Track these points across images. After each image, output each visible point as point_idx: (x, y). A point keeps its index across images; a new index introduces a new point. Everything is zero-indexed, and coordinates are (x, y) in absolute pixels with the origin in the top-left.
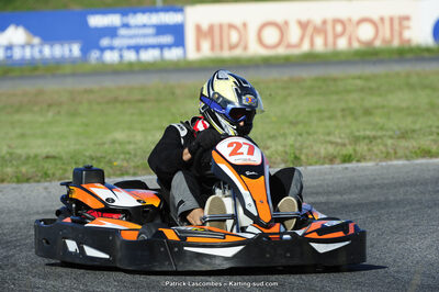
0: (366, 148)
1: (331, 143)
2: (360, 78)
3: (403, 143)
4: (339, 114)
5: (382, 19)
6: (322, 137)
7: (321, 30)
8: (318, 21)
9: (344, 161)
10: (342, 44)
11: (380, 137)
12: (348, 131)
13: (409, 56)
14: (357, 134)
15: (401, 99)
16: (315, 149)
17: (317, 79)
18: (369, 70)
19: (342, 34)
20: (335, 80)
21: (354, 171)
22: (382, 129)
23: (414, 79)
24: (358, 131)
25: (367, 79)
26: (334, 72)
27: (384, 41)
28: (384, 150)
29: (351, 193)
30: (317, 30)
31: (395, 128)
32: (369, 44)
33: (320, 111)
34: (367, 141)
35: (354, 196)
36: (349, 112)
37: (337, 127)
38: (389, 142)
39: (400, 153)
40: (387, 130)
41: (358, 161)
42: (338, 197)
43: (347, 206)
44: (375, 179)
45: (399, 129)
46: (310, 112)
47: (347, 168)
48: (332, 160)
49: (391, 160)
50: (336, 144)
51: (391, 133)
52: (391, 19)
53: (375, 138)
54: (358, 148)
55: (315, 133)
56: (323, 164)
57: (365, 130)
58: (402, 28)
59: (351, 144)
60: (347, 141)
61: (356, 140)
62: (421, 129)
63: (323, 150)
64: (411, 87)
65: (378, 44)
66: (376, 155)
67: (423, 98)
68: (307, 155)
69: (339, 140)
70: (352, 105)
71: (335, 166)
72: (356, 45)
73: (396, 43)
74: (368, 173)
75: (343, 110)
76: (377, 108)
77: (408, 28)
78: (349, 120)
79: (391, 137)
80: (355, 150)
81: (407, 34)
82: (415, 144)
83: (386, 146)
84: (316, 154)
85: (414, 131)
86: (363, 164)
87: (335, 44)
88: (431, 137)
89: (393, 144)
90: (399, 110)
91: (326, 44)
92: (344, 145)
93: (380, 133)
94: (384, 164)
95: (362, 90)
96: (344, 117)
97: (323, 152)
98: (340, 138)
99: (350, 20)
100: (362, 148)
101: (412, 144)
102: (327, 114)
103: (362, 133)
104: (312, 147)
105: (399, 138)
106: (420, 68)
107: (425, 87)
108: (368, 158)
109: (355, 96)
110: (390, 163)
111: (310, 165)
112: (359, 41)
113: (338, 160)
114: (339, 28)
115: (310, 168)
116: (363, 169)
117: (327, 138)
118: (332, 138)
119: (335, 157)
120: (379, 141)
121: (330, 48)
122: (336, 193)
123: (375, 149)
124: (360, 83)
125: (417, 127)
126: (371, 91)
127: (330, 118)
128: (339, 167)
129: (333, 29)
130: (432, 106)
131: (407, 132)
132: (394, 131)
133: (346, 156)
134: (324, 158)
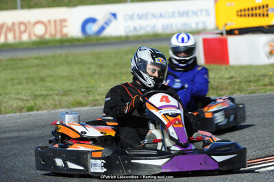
0: (42, 102)
1: (20, 99)
2: (36, 58)
3: (65, 98)
4: (24, 81)
5: (49, 22)
6: (14, 96)
7: (11, 29)
8: (9, 23)
9: (28, 111)
10: (25, 37)
11: (51, 95)
12: (30, 92)
13: (67, 44)
14: (36, 93)
15: (62, 71)
16: (10, 103)
17: (9, 60)
18: (42, 53)
19: (25, 31)
20: (21, 60)
21: (35, 116)
22: (51, 89)
23: (70, 59)
24: (37, 91)
25: (41, 59)
26: (20, 55)
27: (51, 35)
28: (53, 102)
29: (33, 130)
30: (9, 29)
31: (60, 89)
32: (42, 37)
33: (12, 80)
34: (42, 98)
35: (35, 132)
36: (31, 80)
37: (23, 89)
38: (57, 98)
39: (64, 104)
40: (54, 90)
41: (37, 110)
42: (25, 133)
43: (31, 138)
44: (48, 121)
45: (62, 89)
46: (6, 80)
47: (30, 115)
48: (21, 110)
49: (58, 109)
50: (23, 100)
51: (57, 92)
52: (55, 21)
53: (47, 95)
54: (36, 102)
55: (10, 93)
56: (15, 113)
57: (41, 90)
58: (62, 27)
59: (32, 100)
60: (29, 98)
61: (36, 97)
62: (75, 89)
63: (15, 104)
64: (69, 63)
65: (47, 37)
66: (49, 106)
67: (76, 70)
68: (5, 107)
69: (25, 98)
70: (32, 75)
71: (22, 114)
72: (34, 38)
73: (58, 36)
74: (43, 117)
75: (27, 79)
76: (48, 76)
77: (66, 26)
78: (31, 85)
79: (57, 95)
80: (35, 104)
81: (65, 31)
82: (72, 98)
83: (54, 100)
84: (10, 106)
85: (71, 91)
86: (40, 112)
87: (20, 38)
88: (83, 94)
89: (59, 99)
90: (62, 77)
91: (15, 37)
92: (28, 100)
93: (50, 93)
94: (53, 111)
95: (38, 66)
96: (27, 83)
97: (15, 105)
98: (26, 96)
99: (29, 22)
100: (40, 102)
101: (71, 98)
102: (17, 81)
103: (39, 93)
104: (7, 102)
105: (62, 95)
107: (77, 63)
108: (43, 108)
109: (33, 69)
110: (57, 110)
111: (8, 113)
112: (35, 35)
113: (25, 110)
114: (23, 28)
115: (7, 115)
116: (41, 115)
117: (18, 97)
118: (20, 96)
119: (22, 108)
120: (50, 97)
121: (17, 40)
122: (24, 130)
123: (48, 102)
124: (37, 61)
125: (73, 88)
126: (44, 66)
127: (19, 84)
128: (25, 114)
129: (19, 28)
130: (82, 75)
131: (67, 91)
132: (59, 91)
133: (29, 107)
134: (16, 108)
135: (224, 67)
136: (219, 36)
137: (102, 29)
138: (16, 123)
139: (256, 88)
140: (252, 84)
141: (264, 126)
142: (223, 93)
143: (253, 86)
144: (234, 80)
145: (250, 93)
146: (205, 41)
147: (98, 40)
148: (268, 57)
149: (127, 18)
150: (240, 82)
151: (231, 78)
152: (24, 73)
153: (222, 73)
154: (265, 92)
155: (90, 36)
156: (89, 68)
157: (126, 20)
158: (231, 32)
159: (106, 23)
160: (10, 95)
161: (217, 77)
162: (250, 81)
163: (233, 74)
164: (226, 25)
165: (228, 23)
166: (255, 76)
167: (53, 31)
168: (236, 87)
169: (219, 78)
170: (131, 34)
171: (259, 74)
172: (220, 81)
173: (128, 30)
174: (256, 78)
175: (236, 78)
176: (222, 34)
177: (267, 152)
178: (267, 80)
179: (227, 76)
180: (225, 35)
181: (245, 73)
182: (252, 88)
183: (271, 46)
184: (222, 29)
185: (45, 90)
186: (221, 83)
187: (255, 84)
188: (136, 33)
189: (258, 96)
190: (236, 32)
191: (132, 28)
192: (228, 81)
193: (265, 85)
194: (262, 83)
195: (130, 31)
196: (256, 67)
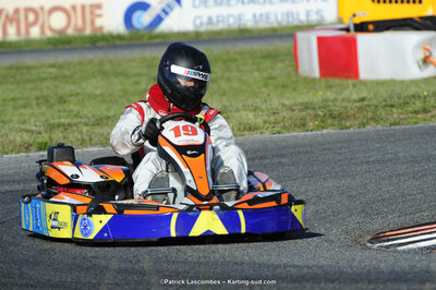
0: (61, 135)
1: (27, 131)
2: (53, 66)
3: (98, 130)
4: (34, 102)
5: (74, 8)
6: (16, 126)
7: (13, 18)
8: (10, 10)
9: (39, 150)
10: (35, 32)
11: (75, 125)
12: (43, 119)
13: (100, 44)
14: (52, 122)
15: (94, 86)
16: (11, 137)
17: (10, 68)
18: (62, 58)
19: (35, 23)
20: (28, 68)
22: (77, 116)
23: (107, 67)
24: (53, 119)
25: (61, 67)
26: (28, 60)
27: (76, 29)
28: (79, 137)
30: (9, 19)
31: (90, 115)
32: (62, 32)
33: (14, 99)
34: (61, 129)
36: (43, 100)
37: (32, 115)
38: (85, 129)
39: (96, 140)
40: (82, 117)
45: (94, 116)
46: (4, 101)
48: (28, 148)
49: (85, 146)
50: (32, 132)
51: (85, 120)
52: (83, 7)
53: (69, 125)
54: (53, 136)
55: (11, 121)
56: (19, 152)
57: (60, 118)
58: (94, 16)
59: (46, 132)
60: (42, 129)
61: (52, 127)
63: (19, 138)
64: (105, 74)
65: (70, 32)
67: (117, 85)
69: (34, 128)
70: (46, 92)
71: (31, 154)
72: (49, 34)
73: (88, 32)
75: (37, 99)
76: (71, 95)
77: (100, 16)
78: (44, 108)
79: (86, 124)
80: (50, 138)
81: (99, 22)
83: (81, 133)
84: (11, 142)
85: (109, 117)
87: (27, 32)
89: (88, 131)
90: (94, 97)
91: (18, 32)
92: (40, 133)
93: (75, 121)
95: (55, 78)
96: (38, 105)
97: (18, 140)
98: (36, 126)
99: (42, 8)
100: (58, 135)
102: (21, 102)
103: (57, 121)
104: (7, 136)
105: (94, 125)
106: (112, 55)
107: (117, 75)
109: (48, 83)
110: (85, 149)
111: (7, 153)
112: (51, 29)
113: (33, 148)
114: (31, 17)
115: (5, 156)
117: (23, 127)
118: (27, 126)
119: (31, 145)
120: (74, 128)
121: (23, 37)
123: (71, 136)
126: (65, 79)
127: (25, 107)
128: (35, 154)
129: (26, 18)
130: (125, 92)
131: (101, 119)
132: (89, 118)
133: (41, 144)
134: (20, 146)
135: (350, 82)
136: (343, 33)
137: (158, 20)
138: (20, 168)
139: (402, 117)
140: (394, 110)
141: (414, 178)
142: (348, 124)
143: (396, 114)
144: (366, 103)
145: (391, 125)
146: (321, 40)
147: (150, 38)
148: (420, 67)
149: (197, 3)
150: (377, 107)
151: (363, 100)
152: (33, 89)
153: (346, 93)
154: (416, 123)
155: (138, 30)
156: (137, 83)
157: (195, 6)
158: (362, 27)
159: (164, 10)
160: (11, 125)
161: (340, 98)
162: (392, 106)
163: (364, 94)
164: (354, 15)
165: (357, 12)
166: (399, 98)
167: (80, 23)
168: (370, 115)
169: (343, 100)
170: (203, 29)
171: (406, 94)
172: (344, 104)
173: (198, 22)
174: (401, 101)
175: (370, 99)
176: (347, 30)
177: (417, 217)
178: (419, 104)
179: (355, 97)
180: (352, 32)
181: (383, 92)
182: (395, 116)
183: (426, 49)
184: (348, 22)
185: (66, 118)
186: (346, 108)
187: (400, 111)
188: (211, 28)
189: (405, 129)
190: (371, 27)
191: (205, 20)
192: (357, 104)
193: (416, 112)
194: (411, 109)
195: (201, 24)
196: (402, 82)
